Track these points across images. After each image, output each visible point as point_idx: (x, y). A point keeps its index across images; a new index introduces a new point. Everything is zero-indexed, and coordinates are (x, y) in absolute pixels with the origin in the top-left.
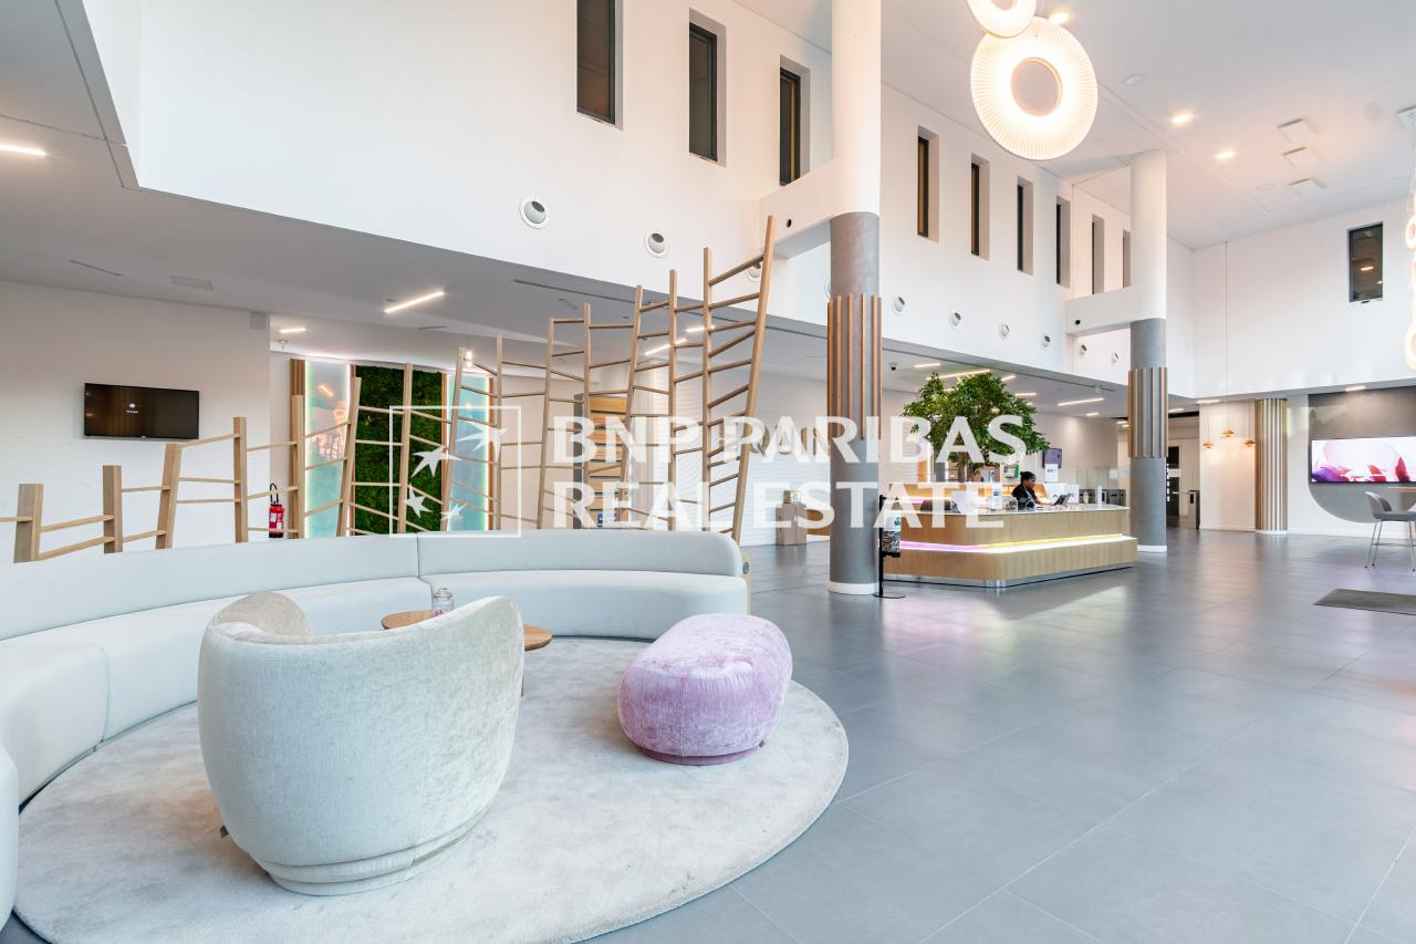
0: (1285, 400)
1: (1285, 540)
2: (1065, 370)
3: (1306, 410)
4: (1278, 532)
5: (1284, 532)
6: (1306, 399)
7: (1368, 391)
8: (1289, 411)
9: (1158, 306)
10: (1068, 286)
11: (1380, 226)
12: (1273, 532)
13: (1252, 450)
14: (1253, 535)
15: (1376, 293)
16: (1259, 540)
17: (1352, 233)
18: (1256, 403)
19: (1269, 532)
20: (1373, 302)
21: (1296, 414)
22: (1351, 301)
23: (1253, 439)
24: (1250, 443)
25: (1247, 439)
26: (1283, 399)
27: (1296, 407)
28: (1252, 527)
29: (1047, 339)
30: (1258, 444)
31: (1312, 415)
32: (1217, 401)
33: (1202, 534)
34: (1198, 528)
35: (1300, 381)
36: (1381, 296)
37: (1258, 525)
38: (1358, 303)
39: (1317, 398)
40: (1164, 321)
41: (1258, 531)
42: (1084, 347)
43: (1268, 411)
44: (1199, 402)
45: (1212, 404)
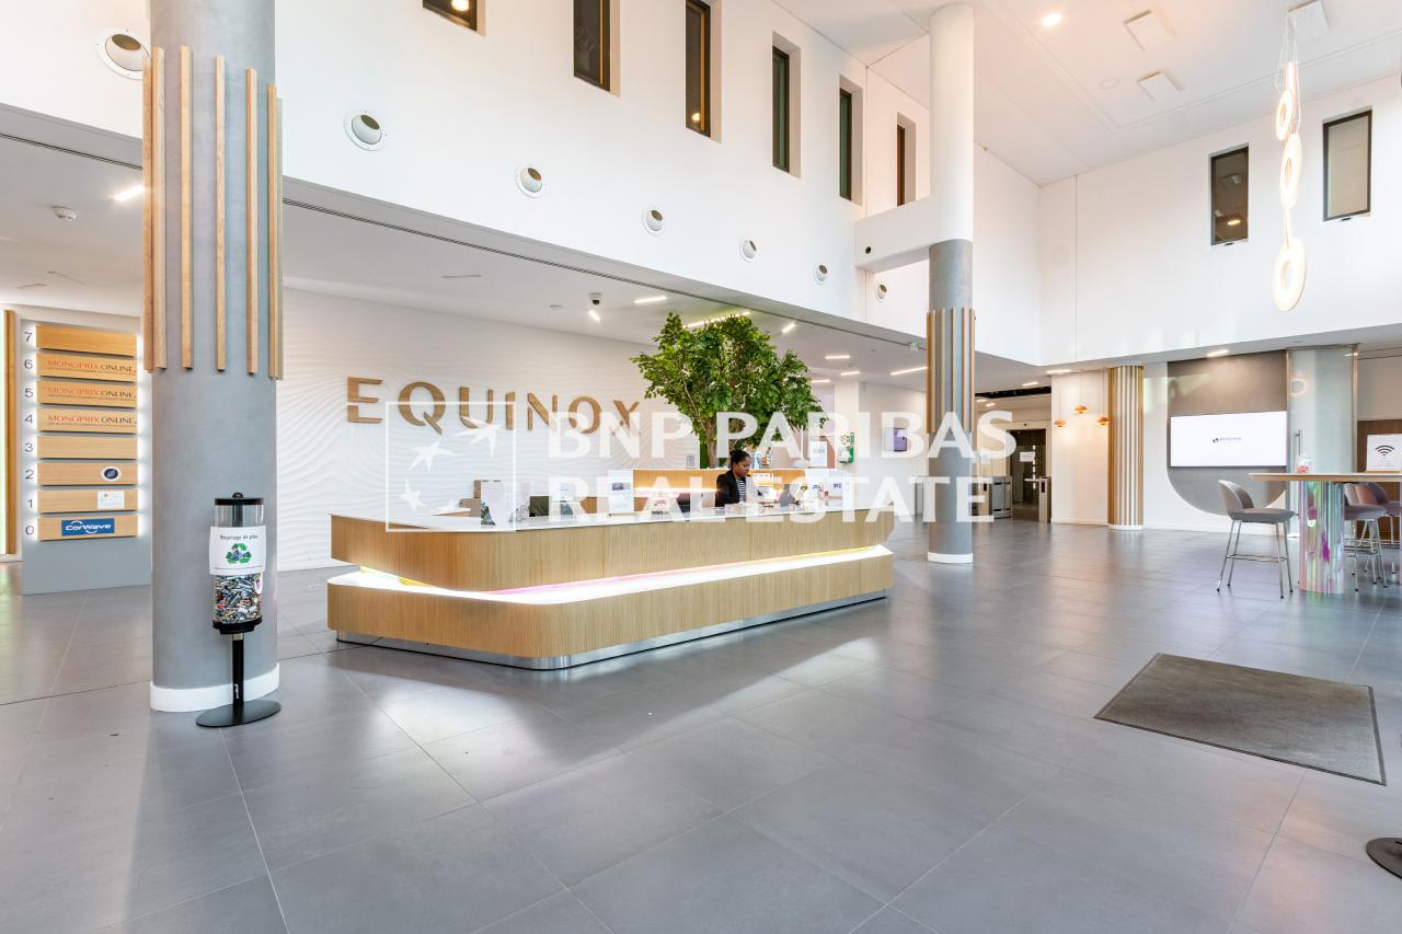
0: (1142, 367)
1: (1141, 538)
2: (855, 316)
3: (1165, 381)
4: (1133, 527)
5: (1139, 527)
6: (1165, 366)
7: (1232, 357)
8: (1146, 382)
9: (962, 225)
10: (860, 204)
11: (1245, 151)
12: (1127, 527)
13: (1105, 429)
14: (1105, 531)
15: (1241, 233)
16: (1112, 537)
17: (1214, 160)
18: (1109, 371)
19: (1122, 527)
20: (1238, 244)
21: (1155, 386)
22: (1212, 244)
23: (1107, 416)
24: (1105, 420)
25: (1101, 416)
26: (1138, 367)
27: (1154, 376)
28: (1104, 520)
29: (823, 269)
30: (1111, 420)
31: (1173, 385)
32: (1068, 371)
33: (1055, 529)
34: (1049, 521)
35: (1157, 343)
36: (1246, 237)
37: (1111, 520)
38: (1221, 246)
39: (1179, 366)
40: (970, 244)
41: (1111, 526)
42: (883, 288)
43: (1123, 380)
44: (1049, 372)
45: (1065, 375)
